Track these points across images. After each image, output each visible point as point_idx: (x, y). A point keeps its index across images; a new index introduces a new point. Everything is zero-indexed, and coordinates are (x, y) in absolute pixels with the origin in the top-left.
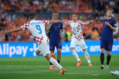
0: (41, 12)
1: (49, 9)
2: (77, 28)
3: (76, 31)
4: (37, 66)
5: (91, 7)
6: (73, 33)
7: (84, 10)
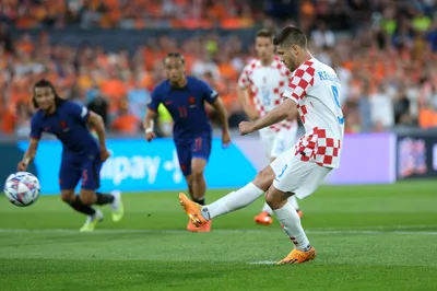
0: (59, 25)
1: (88, 17)
2: (276, 91)
3: (273, 102)
4: (54, 231)
5: (246, 8)
6: (262, 108)
7: (220, 18)
